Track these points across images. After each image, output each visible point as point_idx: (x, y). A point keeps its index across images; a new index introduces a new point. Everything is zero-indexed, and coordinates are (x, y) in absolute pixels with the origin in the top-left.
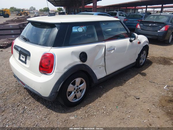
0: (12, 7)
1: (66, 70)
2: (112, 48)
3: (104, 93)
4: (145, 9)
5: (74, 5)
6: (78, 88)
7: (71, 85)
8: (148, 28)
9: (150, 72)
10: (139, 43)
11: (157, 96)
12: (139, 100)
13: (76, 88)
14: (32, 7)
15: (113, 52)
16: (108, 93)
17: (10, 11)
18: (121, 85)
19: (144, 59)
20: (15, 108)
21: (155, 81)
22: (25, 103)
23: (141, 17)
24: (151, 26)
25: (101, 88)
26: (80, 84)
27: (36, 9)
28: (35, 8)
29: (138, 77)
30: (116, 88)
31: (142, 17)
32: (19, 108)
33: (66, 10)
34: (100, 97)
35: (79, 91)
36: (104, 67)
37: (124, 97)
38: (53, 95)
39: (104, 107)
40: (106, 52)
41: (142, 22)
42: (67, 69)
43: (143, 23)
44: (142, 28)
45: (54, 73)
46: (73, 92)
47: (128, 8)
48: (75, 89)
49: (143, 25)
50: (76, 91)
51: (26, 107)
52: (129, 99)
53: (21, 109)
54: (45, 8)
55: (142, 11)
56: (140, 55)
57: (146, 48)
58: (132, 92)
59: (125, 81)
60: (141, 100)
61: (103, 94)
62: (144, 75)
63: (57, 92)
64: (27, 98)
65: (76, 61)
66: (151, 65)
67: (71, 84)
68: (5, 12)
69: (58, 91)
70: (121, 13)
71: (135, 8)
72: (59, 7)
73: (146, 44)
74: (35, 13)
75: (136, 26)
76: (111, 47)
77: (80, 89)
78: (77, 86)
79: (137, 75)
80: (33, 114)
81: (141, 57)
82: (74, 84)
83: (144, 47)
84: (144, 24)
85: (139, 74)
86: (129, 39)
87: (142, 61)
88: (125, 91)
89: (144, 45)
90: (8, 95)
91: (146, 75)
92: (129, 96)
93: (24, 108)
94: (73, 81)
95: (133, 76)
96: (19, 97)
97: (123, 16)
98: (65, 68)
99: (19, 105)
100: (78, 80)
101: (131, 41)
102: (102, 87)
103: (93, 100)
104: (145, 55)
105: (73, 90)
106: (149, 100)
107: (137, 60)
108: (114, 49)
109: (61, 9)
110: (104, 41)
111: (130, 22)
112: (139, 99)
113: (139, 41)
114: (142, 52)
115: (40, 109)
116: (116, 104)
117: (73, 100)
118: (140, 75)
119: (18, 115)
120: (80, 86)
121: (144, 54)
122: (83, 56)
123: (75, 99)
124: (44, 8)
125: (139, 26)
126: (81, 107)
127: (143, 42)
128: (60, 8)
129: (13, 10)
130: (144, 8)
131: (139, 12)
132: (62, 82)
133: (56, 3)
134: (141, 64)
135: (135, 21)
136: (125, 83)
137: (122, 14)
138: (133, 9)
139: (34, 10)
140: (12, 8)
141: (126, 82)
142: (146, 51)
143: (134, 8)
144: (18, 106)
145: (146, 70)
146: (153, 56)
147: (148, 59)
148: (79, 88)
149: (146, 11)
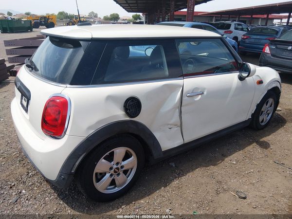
0: (61, 11)
1: (92, 132)
2: (197, 92)
3: (176, 177)
4: (287, 19)
5: (159, 11)
6: (119, 166)
7: (103, 161)
8: (285, 54)
9: (278, 141)
10: (260, 82)
11: (283, 196)
12: (245, 200)
13: (115, 166)
14: (93, 13)
15: (200, 99)
16: (183, 179)
17: (58, 18)
18: (214, 165)
19: (268, 114)
20: (6, 191)
21: (286, 162)
22: (24, 183)
23: (274, 32)
24: (290, 50)
25: (172, 166)
26: (124, 160)
27: (98, 17)
28: (96, 14)
29: (253, 149)
30: (203, 169)
31: (277, 32)
32: (11, 191)
33: (146, 18)
34: (165, 186)
35: (121, 173)
36: (179, 128)
37: (215, 192)
38: (64, 179)
39: (168, 210)
40: (185, 98)
41: (273, 42)
42: (93, 130)
43: (275, 45)
44: (274, 52)
45: (66, 137)
46: (108, 175)
47: (254, 16)
48: (111, 168)
49: (277, 48)
50: (115, 172)
51: (24, 191)
52: (224, 196)
53: (14, 194)
54: (113, 14)
55: (281, 22)
56: (259, 106)
57: (274, 94)
58: (234, 183)
59: (224, 156)
60: (248, 200)
61: (172, 180)
62: (265, 146)
63: (71, 174)
64: (30, 174)
65: (115, 116)
66: (282, 126)
67: (104, 158)
68: (48, 19)
69: (73, 171)
70: (239, 25)
71: (268, 16)
72: (135, 13)
73: (274, 85)
74: (95, 22)
75: (263, 49)
76: (197, 88)
77: (124, 169)
78: (117, 164)
79: (251, 146)
80: (32, 207)
81: (262, 110)
82: (110, 158)
83: (269, 91)
84: (279, 46)
85: (255, 144)
86: (238, 74)
87: (265, 118)
88: (220, 177)
89: (270, 88)
90: (3, 163)
91: (269, 147)
92: (225, 190)
93: (20, 193)
94: (108, 153)
95: (242, 147)
96: (19, 170)
97: (242, 30)
98: (89, 128)
99: (14, 185)
100: (119, 152)
101: (241, 78)
102: (174, 166)
103: (149, 193)
104: (271, 106)
105: (108, 170)
106: (266, 203)
107: (253, 115)
108: (203, 93)
109: (138, 17)
110: (181, 76)
111: (253, 40)
112: (245, 198)
113: (259, 79)
114: (264, 100)
115: (47, 199)
116: (194, 205)
117: (108, 189)
118: (258, 147)
119: (5, 206)
120: (124, 163)
121: (269, 104)
122: (133, 105)
123: (113, 187)
124: (111, 15)
125: (267, 50)
126: (123, 204)
127: (268, 82)
128: (136, 15)
129: (62, 17)
130: (285, 17)
131: (275, 25)
132: (81, 155)
133: (129, 6)
134: (263, 124)
135: (263, 39)
136: (223, 160)
137: (240, 27)
138: (265, 18)
139: (95, 17)
140: (61, 13)
141: (226, 159)
142: (274, 99)
143: (266, 16)
144: (11, 187)
145: (270, 136)
146: (289, 107)
147: (279, 113)
148: (122, 167)
149: (288, 22)
